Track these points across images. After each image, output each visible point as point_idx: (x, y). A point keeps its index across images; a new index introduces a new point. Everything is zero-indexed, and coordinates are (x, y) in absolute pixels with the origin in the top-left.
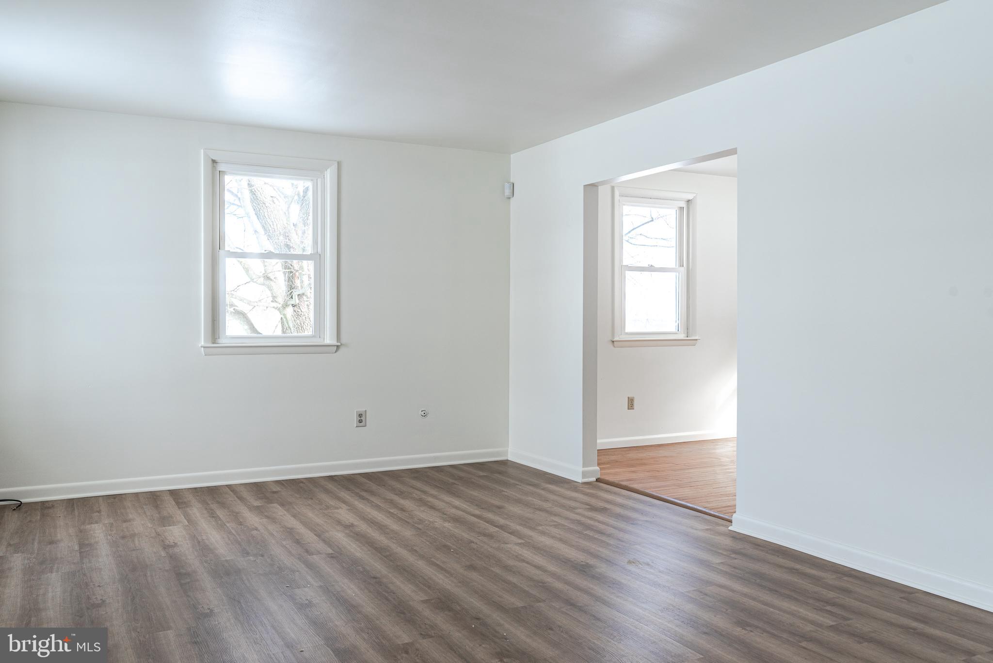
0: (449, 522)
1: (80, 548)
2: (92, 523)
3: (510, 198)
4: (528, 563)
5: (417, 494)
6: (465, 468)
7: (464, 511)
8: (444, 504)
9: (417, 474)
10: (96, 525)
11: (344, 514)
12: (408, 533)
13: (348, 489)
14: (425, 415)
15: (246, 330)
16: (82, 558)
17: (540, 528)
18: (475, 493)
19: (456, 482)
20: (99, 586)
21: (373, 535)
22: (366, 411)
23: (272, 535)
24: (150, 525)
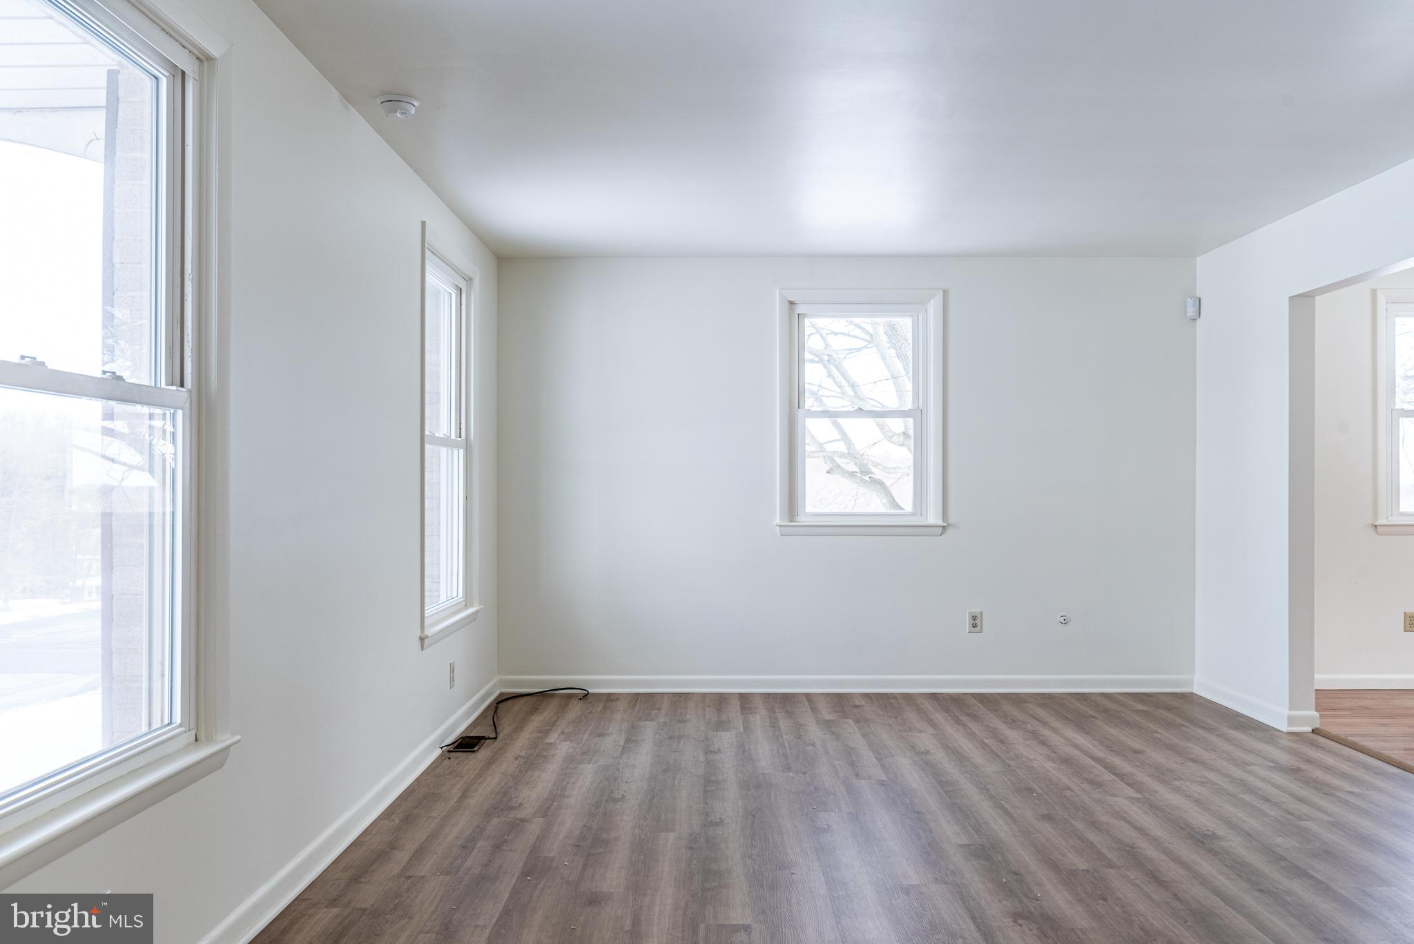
0: (1054, 762)
1: (625, 743)
2: (647, 720)
3: (1195, 319)
4: (1128, 822)
5: (1033, 725)
6: (1121, 698)
7: (1083, 751)
8: (1062, 740)
9: (1047, 700)
10: (650, 722)
11: (926, 740)
12: (990, 769)
13: (947, 711)
14: (1065, 622)
15: (884, 504)
16: (622, 753)
17: (1177, 783)
18: (1114, 732)
19: (1096, 715)
20: (626, 782)
21: (946, 765)
22: (982, 612)
23: (827, 752)
24: (703, 728)
